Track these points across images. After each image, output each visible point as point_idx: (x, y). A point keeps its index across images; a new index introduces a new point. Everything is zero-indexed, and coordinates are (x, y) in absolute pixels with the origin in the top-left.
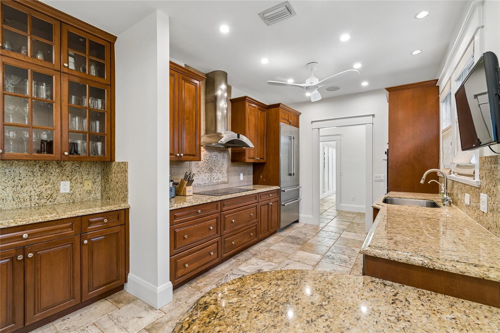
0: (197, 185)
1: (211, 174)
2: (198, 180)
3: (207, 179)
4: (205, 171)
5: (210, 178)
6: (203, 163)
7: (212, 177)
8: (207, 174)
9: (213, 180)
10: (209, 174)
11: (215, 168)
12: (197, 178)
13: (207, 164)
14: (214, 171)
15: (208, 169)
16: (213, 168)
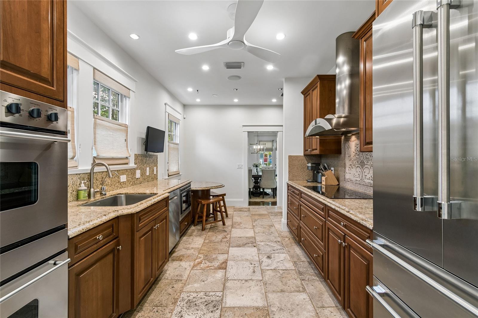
0: (349, 181)
1: (362, 170)
2: (350, 175)
3: (358, 176)
4: (357, 165)
5: (361, 175)
6: (354, 155)
7: (363, 174)
8: (358, 170)
9: (364, 179)
10: (360, 170)
11: (368, 162)
12: (350, 172)
13: (358, 156)
14: (366, 166)
15: (359, 162)
16: (365, 161)
